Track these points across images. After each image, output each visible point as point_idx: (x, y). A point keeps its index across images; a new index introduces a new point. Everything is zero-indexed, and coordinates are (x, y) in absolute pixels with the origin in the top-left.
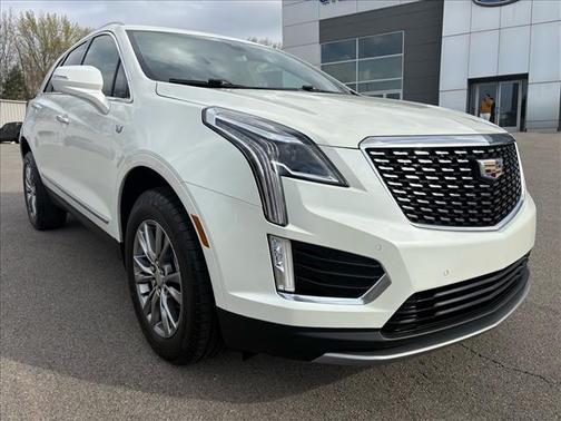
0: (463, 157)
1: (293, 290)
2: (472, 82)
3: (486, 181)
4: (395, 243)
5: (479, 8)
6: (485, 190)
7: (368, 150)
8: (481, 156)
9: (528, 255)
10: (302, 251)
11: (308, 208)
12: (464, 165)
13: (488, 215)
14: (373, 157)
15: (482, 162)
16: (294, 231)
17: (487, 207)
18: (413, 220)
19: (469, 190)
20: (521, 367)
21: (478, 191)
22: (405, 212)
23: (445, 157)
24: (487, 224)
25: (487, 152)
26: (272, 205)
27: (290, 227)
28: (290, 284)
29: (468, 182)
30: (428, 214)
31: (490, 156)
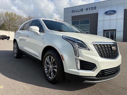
0: (109, 46)
1: (80, 69)
2: (104, 31)
3: (113, 50)
4: (98, 61)
5: (106, 15)
6: (113, 52)
7: (93, 44)
8: (112, 46)
9: (120, 65)
10: (82, 62)
11: (83, 54)
12: (109, 47)
13: (113, 57)
14: (94, 45)
15: (112, 47)
16: (80, 58)
17: (113, 55)
18: (101, 57)
19: (110, 52)
20: (119, 86)
21: (112, 52)
22: (100, 55)
23: (106, 46)
24: (113, 58)
25: (113, 45)
26: (76, 53)
27: (79, 57)
28: (79, 68)
29: (110, 51)
30: (103, 56)
31: (113, 46)
